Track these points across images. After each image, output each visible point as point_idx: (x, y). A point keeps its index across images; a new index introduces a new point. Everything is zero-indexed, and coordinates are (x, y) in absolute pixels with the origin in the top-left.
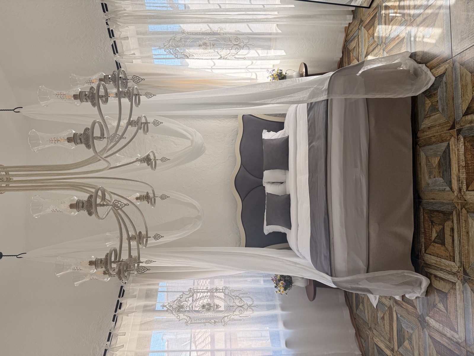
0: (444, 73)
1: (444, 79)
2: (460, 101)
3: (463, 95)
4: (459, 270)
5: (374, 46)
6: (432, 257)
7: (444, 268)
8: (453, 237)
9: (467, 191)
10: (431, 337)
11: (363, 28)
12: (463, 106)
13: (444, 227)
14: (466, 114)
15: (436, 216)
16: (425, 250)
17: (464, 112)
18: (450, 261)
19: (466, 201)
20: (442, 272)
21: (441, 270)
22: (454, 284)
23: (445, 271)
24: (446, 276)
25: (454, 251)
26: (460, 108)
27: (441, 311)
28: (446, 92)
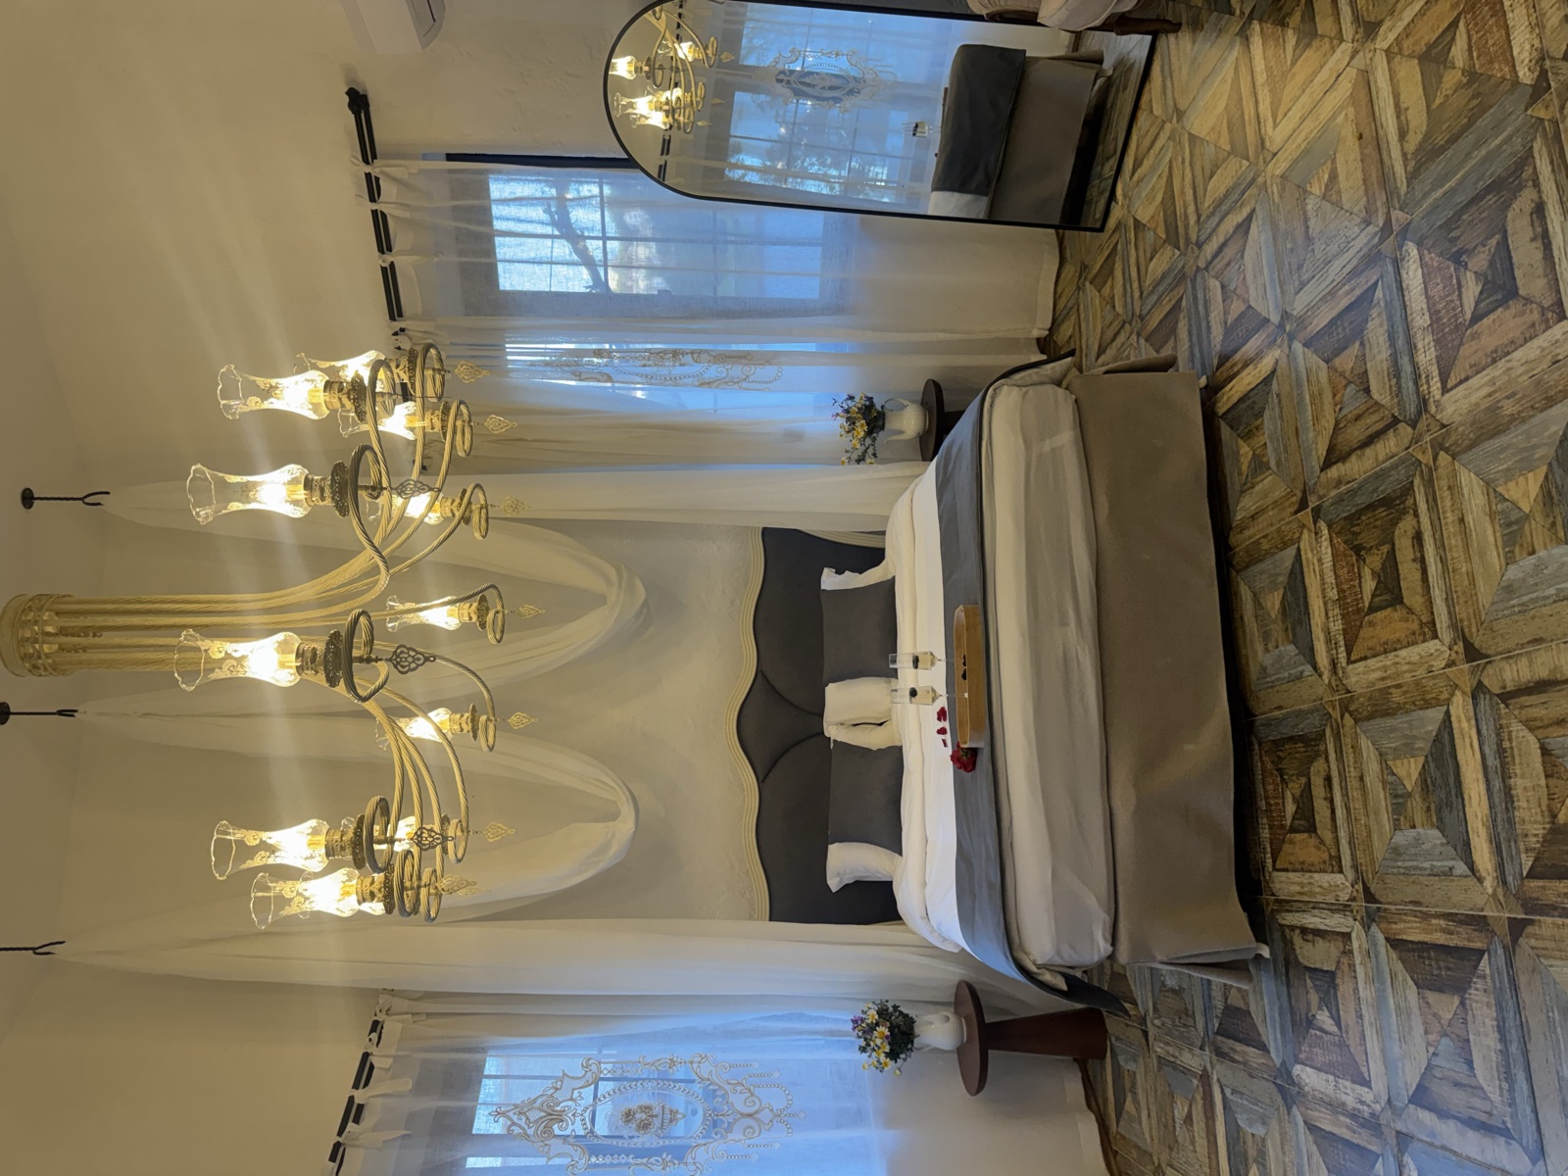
0: (1274, 372)
1: (1275, 386)
2: (1311, 435)
3: (1316, 419)
4: (1355, 894)
5: (1115, 326)
6: (1291, 875)
7: (1319, 899)
8: (1332, 801)
9: (1348, 664)
10: (1312, 1128)
11: (1087, 284)
12: (1319, 446)
13: (1309, 779)
14: (1327, 464)
15: (1290, 754)
16: (1274, 862)
17: (1322, 459)
18: (1333, 872)
19: (1348, 692)
20: (1316, 912)
21: (1314, 908)
22: (1347, 936)
23: (1324, 906)
24: (1327, 921)
25: (1337, 840)
26: (1314, 453)
27: (1326, 1032)
28: (1281, 417)
